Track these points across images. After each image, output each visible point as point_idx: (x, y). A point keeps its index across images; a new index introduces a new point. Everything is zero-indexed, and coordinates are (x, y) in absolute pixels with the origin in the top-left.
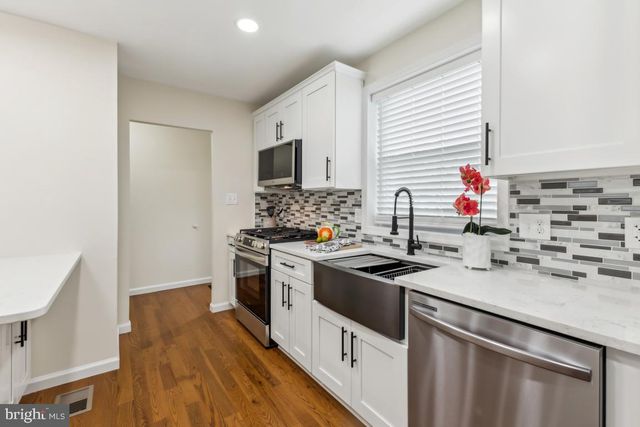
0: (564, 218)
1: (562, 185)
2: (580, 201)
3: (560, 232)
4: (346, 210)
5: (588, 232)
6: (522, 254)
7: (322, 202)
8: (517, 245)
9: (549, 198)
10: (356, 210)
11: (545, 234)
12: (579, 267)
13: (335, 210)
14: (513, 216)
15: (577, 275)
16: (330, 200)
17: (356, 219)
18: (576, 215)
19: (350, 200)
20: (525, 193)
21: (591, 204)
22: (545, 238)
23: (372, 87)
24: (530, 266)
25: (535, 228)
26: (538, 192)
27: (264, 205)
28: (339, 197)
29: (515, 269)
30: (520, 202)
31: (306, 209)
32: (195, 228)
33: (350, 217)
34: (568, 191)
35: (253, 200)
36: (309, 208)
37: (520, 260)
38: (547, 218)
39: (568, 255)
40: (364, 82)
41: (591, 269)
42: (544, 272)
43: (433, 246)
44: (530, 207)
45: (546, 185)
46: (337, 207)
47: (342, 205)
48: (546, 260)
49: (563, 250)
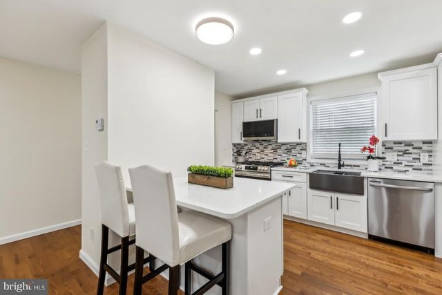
0: (402, 153)
1: (401, 143)
2: (407, 148)
3: (400, 158)
4: (296, 152)
5: (410, 157)
6: (386, 166)
7: (278, 148)
8: (386, 163)
9: (396, 147)
10: (303, 152)
11: (395, 159)
12: (407, 168)
14: (383, 153)
15: (406, 171)
16: (284, 147)
17: (303, 156)
18: (405, 152)
19: (298, 148)
20: (388, 145)
21: (410, 149)
22: (395, 160)
24: (390, 169)
25: (391, 157)
26: (392, 145)
28: (290, 146)
29: (384, 171)
30: (386, 148)
31: (265, 152)
33: (298, 155)
34: (403, 145)
36: (268, 151)
37: (386, 168)
38: (396, 153)
39: (403, 165)
40: (307, 96)
41: (410, 169)
42: (395, 171)
44: (389, 150)
45: (395, 143)
46: (289, 151)
47: (293, 149)
48: (396, 167)
49: (401, 163)
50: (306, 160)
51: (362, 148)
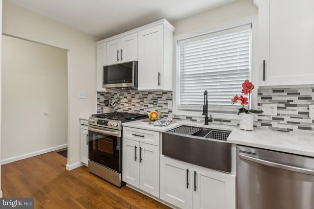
0: (283, 105)
1: (283, 91)
2: (290, 98)
3: (281, 112)
4: (162, 102)
5: (294, 111)
6: (263, 122)
7: (144, 97)
8: (261, 118)
9: (276, 97)
10: (169, 102)
11: (275, 113)
12: (290, 126)
13: (154, 102)
14: (259, 104)
15: (289, 130)
16: (150, 97)
17: (169, 107)
18: (288, 104)
19: (165, 97)
20: (265, 94)
21: (295, 99)
22: (275, 114)
23: (179, 37)
24: (267, 127)
25: (270, 110)
26: (271, 94)
27: (102, 99)
28: (156, 95)
29: (260, 129)
30: (263, 98)
31: (132, 101)
32: (46, 114)
33: (164, 106)
34: (285, 94)
35: (96, 96)
36: (134, 101)
37: (262, 124)
38: (276, 105)
39: (285, 122)
40: (174, 34)
41: (295, 127)
42: (274, 129)
43: (216, 120)
44: (267, 101)
45: (275, 91)
46: (155, 100)
47: (159, 99)
48: (275, 124)
49: (283, 119)
50: (171, 112)
51: (233, 97)
